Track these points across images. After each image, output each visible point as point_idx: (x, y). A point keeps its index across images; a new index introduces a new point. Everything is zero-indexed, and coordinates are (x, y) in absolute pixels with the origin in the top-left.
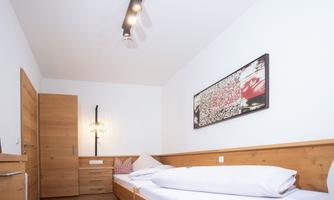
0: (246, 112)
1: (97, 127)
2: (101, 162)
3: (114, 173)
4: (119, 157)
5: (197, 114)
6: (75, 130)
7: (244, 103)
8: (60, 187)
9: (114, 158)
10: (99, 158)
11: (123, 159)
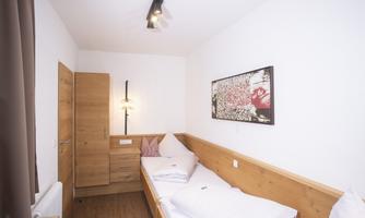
0: (255, 121)
1: (127, 104)
2: (130, 142)
3: (141, 155)
4: (146, 136)
5: (215, 103)
6: (107, 111)
7: (253, 110)
8: (92, 175)
9: (142, 137)
10: (128, 138)
11: (150, 138)
